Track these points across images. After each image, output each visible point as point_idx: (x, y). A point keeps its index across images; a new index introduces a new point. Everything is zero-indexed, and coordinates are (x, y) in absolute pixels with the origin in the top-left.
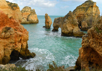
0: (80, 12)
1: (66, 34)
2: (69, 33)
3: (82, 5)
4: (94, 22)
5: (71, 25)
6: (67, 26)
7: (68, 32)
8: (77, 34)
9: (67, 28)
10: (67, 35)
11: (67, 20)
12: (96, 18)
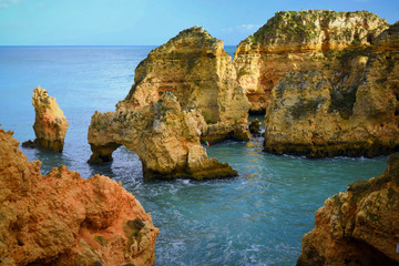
0: (167, 72)
1: (166, 174)
2: (174, 171)
3: (169, 42)
4: (224, 110)
5: (178, 143)
6: (168, 147)
7: (171, 166)
8: (200, 169)
9: (167, 152)
10: (169, 176)
11: (163, 125)
12: (230, 97)
